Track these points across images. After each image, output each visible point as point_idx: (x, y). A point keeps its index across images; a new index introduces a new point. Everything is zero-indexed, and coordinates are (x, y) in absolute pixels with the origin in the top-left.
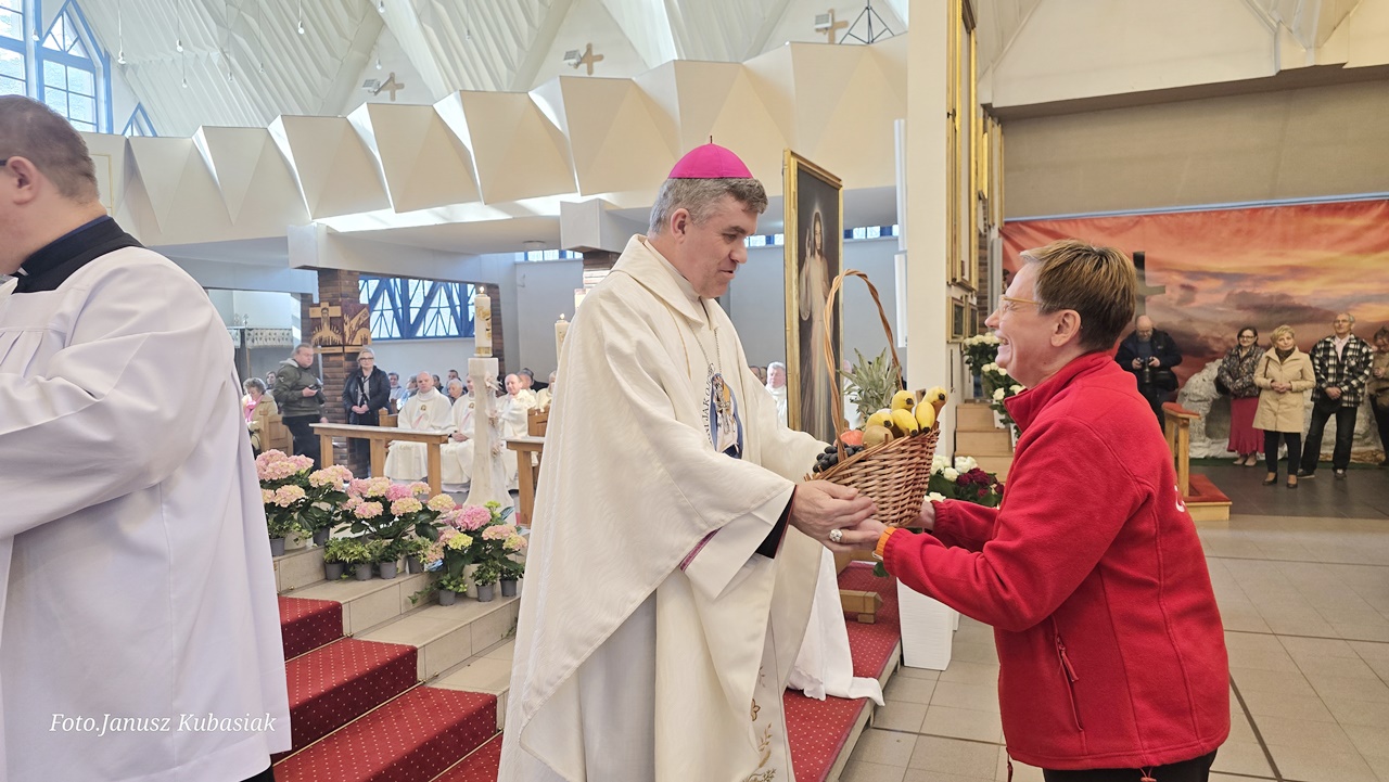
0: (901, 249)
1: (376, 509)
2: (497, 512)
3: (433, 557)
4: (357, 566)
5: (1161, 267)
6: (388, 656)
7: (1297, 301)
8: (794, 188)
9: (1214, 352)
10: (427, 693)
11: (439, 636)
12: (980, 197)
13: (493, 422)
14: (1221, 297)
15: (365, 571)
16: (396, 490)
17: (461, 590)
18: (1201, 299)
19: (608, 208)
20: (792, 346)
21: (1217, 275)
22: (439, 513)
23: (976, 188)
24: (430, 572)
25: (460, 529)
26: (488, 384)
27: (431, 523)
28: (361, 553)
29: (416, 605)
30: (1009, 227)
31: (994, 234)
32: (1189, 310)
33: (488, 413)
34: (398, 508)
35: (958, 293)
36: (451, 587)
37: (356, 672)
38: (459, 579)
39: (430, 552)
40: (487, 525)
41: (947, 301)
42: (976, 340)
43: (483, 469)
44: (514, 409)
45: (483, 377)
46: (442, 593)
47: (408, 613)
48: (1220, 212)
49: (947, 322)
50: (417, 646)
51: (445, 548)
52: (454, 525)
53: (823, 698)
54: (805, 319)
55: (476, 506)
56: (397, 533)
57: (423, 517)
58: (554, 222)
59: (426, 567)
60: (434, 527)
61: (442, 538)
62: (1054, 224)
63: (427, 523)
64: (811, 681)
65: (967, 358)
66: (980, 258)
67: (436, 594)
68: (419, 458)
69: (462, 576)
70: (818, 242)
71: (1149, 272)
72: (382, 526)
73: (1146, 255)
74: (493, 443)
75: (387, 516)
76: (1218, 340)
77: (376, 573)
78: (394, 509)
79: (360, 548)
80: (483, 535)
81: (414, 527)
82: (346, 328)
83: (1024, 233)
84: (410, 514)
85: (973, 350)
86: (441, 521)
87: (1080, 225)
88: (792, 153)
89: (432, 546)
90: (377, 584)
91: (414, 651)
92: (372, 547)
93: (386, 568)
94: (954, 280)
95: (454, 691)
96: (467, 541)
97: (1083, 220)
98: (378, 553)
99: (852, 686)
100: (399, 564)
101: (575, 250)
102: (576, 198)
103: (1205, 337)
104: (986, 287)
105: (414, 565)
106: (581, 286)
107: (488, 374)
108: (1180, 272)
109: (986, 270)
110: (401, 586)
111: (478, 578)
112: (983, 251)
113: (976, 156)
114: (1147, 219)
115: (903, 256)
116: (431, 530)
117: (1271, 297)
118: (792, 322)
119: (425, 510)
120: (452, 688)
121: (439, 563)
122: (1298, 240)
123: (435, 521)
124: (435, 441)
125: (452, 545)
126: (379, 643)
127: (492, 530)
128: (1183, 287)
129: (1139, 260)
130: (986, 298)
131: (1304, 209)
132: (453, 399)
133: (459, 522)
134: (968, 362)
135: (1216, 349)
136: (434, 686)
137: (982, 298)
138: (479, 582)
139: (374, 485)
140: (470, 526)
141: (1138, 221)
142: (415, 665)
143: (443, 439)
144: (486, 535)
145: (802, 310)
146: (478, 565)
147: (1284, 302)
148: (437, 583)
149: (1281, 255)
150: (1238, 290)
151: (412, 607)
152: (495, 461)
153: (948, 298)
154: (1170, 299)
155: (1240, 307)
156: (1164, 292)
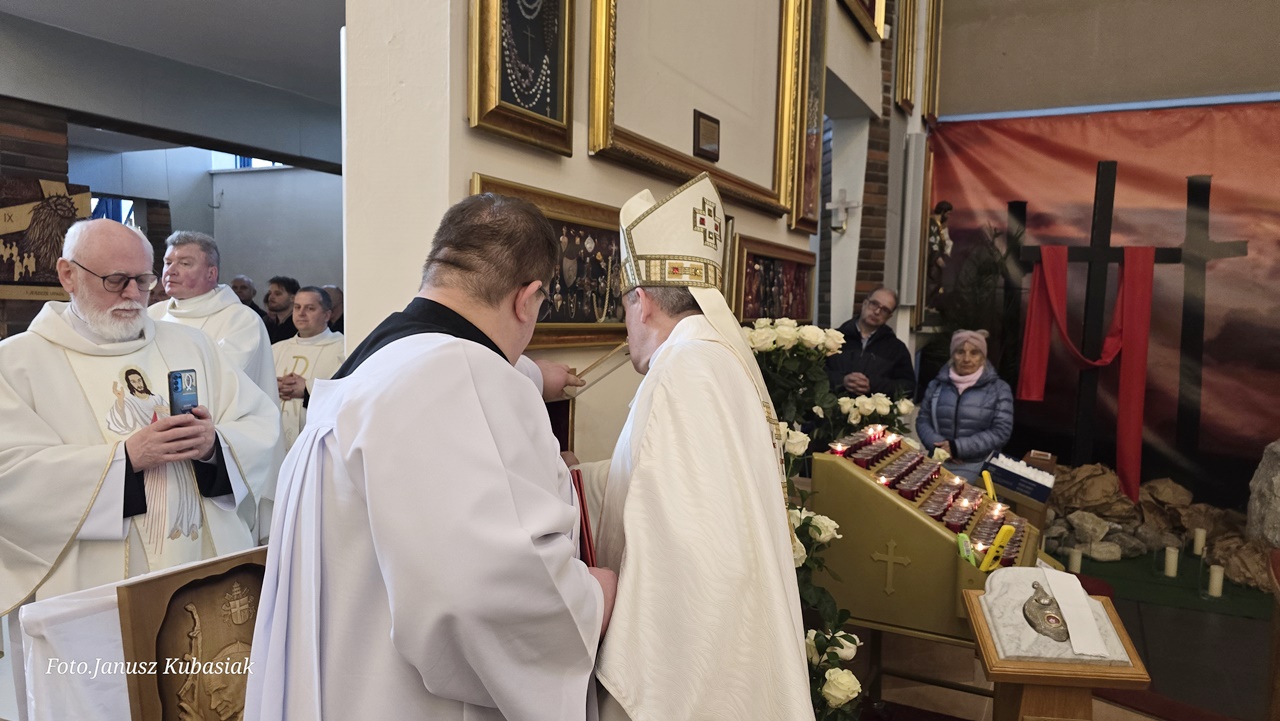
5: (1244, 206)
71: (1216, 215)
73: (1214, 182)
87: (1092, 129)
129: (1198, 193)
141: (1202, 117)
154: (1256, 266)
156: (1245, 252)
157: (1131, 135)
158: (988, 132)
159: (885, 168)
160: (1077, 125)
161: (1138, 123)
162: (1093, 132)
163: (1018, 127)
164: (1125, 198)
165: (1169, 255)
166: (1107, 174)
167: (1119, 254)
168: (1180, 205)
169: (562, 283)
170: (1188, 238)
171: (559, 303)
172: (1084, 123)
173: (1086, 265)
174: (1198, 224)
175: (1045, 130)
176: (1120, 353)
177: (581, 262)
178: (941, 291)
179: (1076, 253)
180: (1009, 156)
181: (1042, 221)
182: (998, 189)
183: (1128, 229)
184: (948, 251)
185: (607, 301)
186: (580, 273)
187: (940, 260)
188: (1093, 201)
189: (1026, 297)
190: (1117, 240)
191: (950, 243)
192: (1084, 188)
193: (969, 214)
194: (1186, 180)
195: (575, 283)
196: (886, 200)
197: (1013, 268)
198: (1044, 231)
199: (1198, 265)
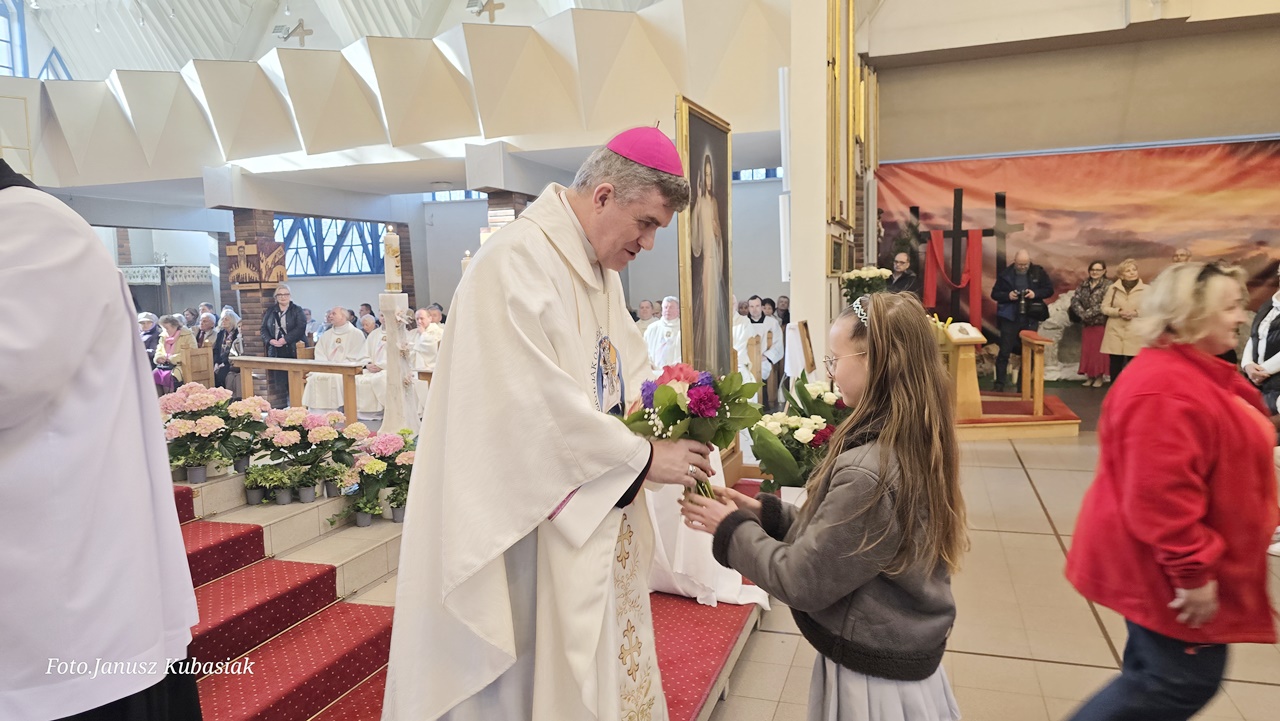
0: (785, 190)
1: (294, 437)
2: (410, 439)
3: (349, 482)
4: (276, 491)
5: (1021, 206)
6: (308, 575)
7: (1141, 237)
8: (686, 132)
9: (1067, 284)
10: (346, 608)
11: (357, 555)
12: (857, 142)
13: (404, 354)
14: (1073, 234)
15: (284, 496)
16: (312, 419)
17: (376, 512)
18: (1055, 236)
19: (511, 151)
20: (685, 281)
21: (1070, 214)
22: (354, 440)
23: (854, 133)
24: (347, 496)
25: (374, 455)
26: (399, 318)
27: (347, 450)
28: (280, 479)
29: (334, 527)
30: (883, 169)
31: (870, 176)
32: (1044, 245)
33: (399, 346)
34: (315, 437)
35: (837, 231)
36: (367, 510)
37: (278, 590)
38: (375, 502)
39: (347, 477)
40: (400, 452)
41: (827, 239)
42: (853, 274)
43: (395, 398)
44: (426, 341)
45: (393, 312)
46: (359, 515)
47: (327, 534)
48: (1074, 156)
49: (827, 259)
50: (336, 565)
51: (361, 473)
52: (369, 452)
53: (715, 605)
54: (697, 255)
55: (389, 433)
56: (315, 460)
57: (339, 445)
58: (460, 164)
59: (343, 491)
60: (350, 454)
61: (357, 464)
62: (924, 166)
63: (343, 451)
64: (704, 589)
65: (845, 291)
66: (857, 198)
67: (353, 516)
68: (335, 388)
69: (377, 499)
70: (709, 182)
71: (1009, 211)
72: (300, 454)
73: (1007, 195)
74: (404, 374)
75: (305, 444)
76: (1070, 273)
77: (296, 498)
78: (311, 438)
79: (279, 475)
80: (397, 461)
81: (330, 453)
82: (262, 266)
83: (896, 175)
84: (327, 442)
85: (851, 284)
86: (356, 448)
87: (949, 168)
88: (684, 98)
89: (348, 471)
90: (296, 507)
91: (332, 571)
92: (290, 473)
93: (305, 493)
94: (833, 218)
95: (372, 606)
96: (382, 466)
97: (951, 163)
98: (296, 479)
99: (740, 593)
100: (318, 488)
101: (479, 190)
102: (480, 141)
103: (1060, 270)
104: (862, 225)
105: (332, 489)
106: (486, 225)
107: (398, 309)
108: (1037, 211)
109: (862, 210)
110: (319, 509)
111: (393, 501)
112: (859, 192)
113: (854, 103)
114: (1008, 162)
115: (787, 196)
116: (347, 457)
117: (1118, 233)
118: (685, 258)
119: (341, 438)
120: (369, 603)
121: (356, 487)
122: (1142, 181)
123: (351, 448)
124: (350, 373)
125: (367, 471)
126: (299, 563)
127: (404, 456)
128: (1041, 224)
129: (1001, 201)
130: (862, 235)
131: (1149, 153)
132: (367, 333)
133: (373, 448)
134: (845, 295)
135: (1068, 281)
136: (353, 602)
137: (858, 235)
138: (394, 505)
139: (292, 415)
140: (384, 452)
141: (1000, 163)
142: (334, 582)
143: (358, 370)
144: (399, 460)
145: (694, 247)
146: (393, 488)
147: (1129, 238)
148: (354, 506)
149: (1128, 195)
150: (1089, 228)
151: (330, 528)
152: (407, 391)
153: (828, 236)
154: (1028, 235)
155: (1090, 243)
156: (1023, 229)
157: (968, 172)
158: (897, 170)
159: (862, 199)
160: (941, 166)
161: (971, 166)
163: (912, 167)
164: (967, 204)
165: (988, 233)
166: (959, 194)
167: (966, 233)
168: (993, 206)
170: (997, 223)
172: (945, 165)
173: (951, 239)
174: (1002, 216)
175: (925, 169)
176: (969, 283)
178: (880, 255)
179: (947, 234)
180: (904, 180)
181: (927, 216)
182: (904, 200)
183: (969, 220)
187: (879, 239)
188: (952, 206)
189: (922, 257)
190: (965, 226)
192: (949, 199)
193: (890, 214)
194: (995, 194)
197: (913, 242)
198: (928, 221)
199: (1002, 236)
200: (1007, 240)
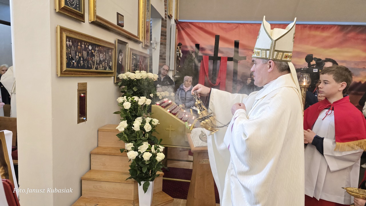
5: (246, 48)
31: (172, 22)
62: (203, 24)
71: (240, 50)
73: (240, 42)
83: (190, 27)
97: (215, 24)
114: (241, 26)
129: (237, 44)
141: (237, 26)
156: (246, 59)
157: (223, 29)
158: (190, 25)
159: (166, 33)
160: (211, 25)
161: (224, 26)
162: (214, 27)
163: (197, 24)
164: (221, 44)
165: (230, 59)
166: (217, 38)
167: (220, 58)
168: (233, 47)
169: (83, 58)
170: (234, 55)
171: (82, 64)
172: (212, 25)
173: (213, 61)
174: (237, 52)
175: (203, 26)
176: (220, 83)
177: (88, 53)
178: (180, 66)
179: (210, 58)
180: (195, 32)
181: (203, 49)
183: (222, 52)
184: (181, 56)
185: (95, 64)
186: (88, 55)
187: (179, 58)
189: (199, 69)
190: (219, 55)
191: (182, 54)
192: (212, 42)
193: (186, 47)
194: (234, 41)
195: (86, 58)
196: (166, 41)
197: (196, 61)
198: (204, 52)
199: (236, 62)
200: (238, 64)
